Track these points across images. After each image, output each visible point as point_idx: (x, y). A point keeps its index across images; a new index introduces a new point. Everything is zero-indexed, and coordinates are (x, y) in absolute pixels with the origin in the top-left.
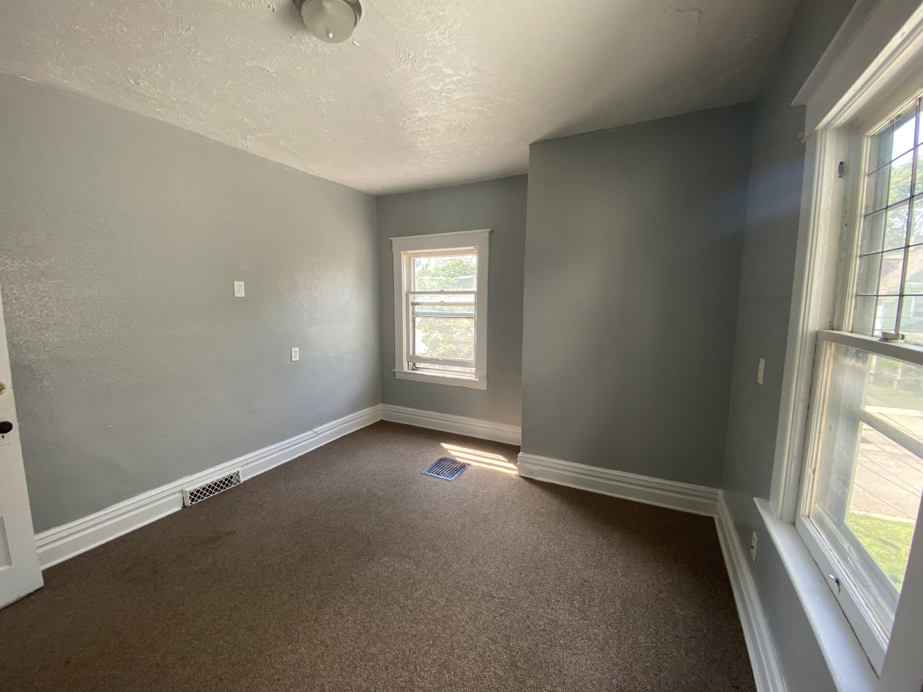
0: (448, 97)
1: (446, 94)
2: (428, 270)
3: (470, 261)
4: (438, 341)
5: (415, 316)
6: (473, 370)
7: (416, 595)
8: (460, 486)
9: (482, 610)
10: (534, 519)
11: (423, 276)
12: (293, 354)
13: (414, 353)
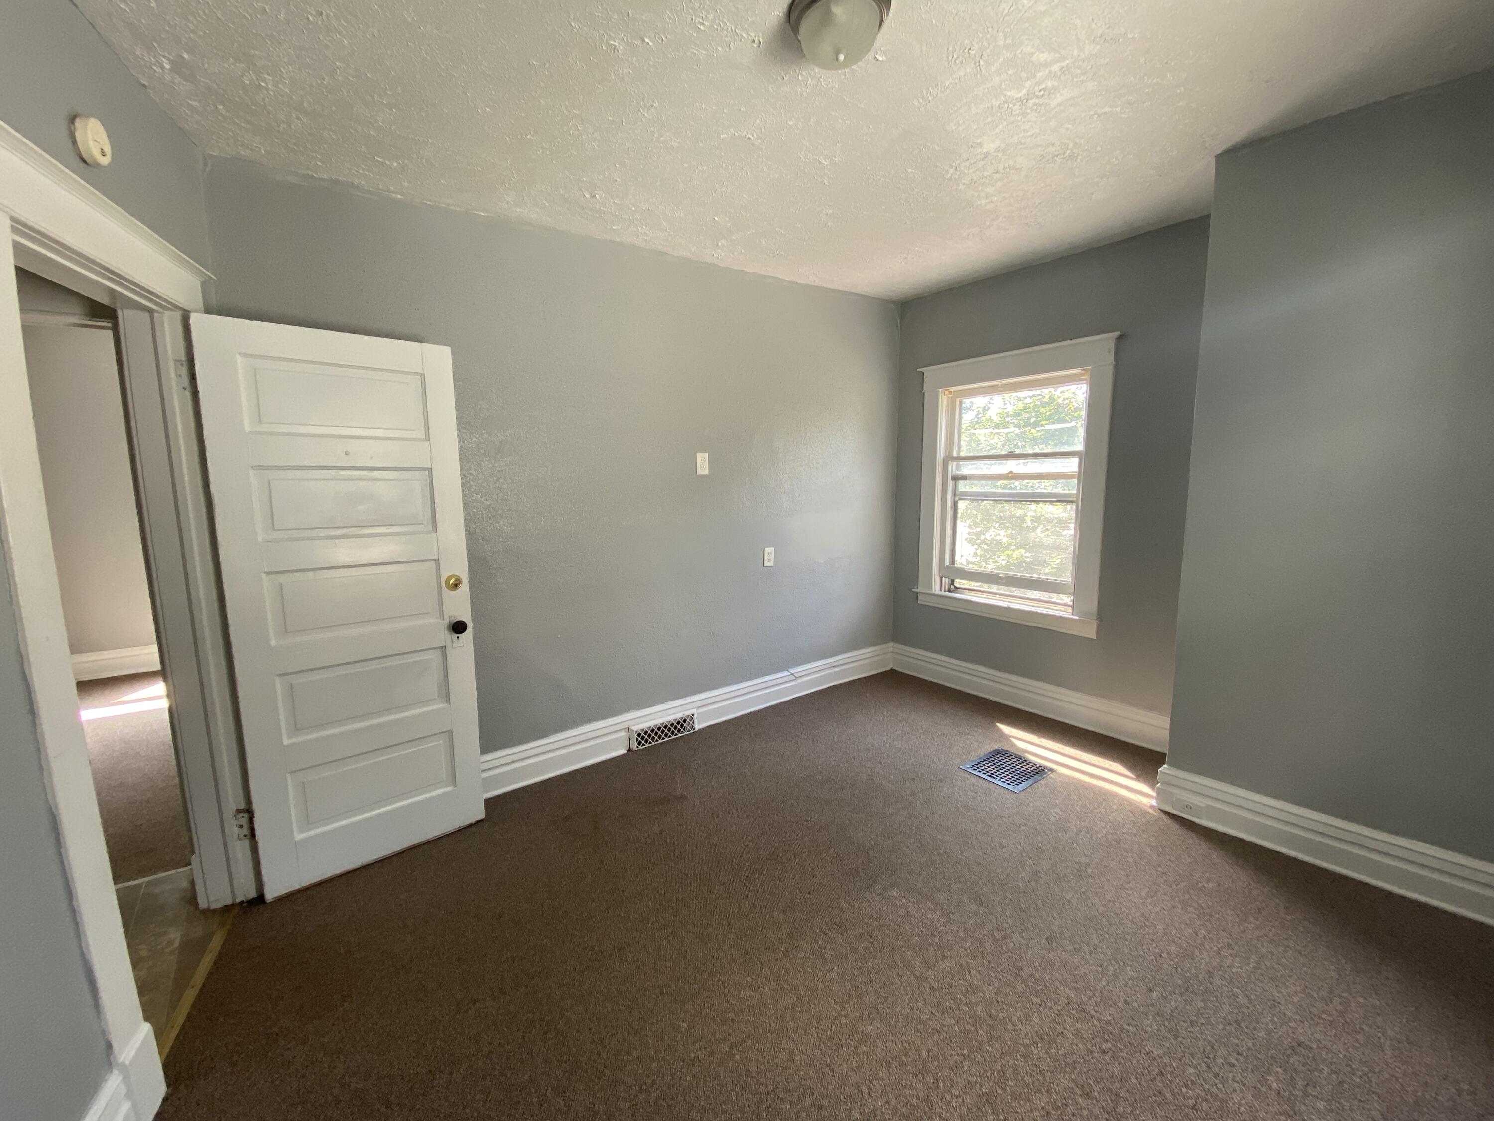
0: (1041, 105)
1: (1037, 101)
2: (987, 416)
3: (1073, 395)
4: (999, 543)
5: (957, 499)
6: (1067, 600)
7: (944, 965)
8: (1031, 805)
9: (1065, 1032)
10: (1187, 896)
11: (975, 429)
12: (766, 557)
13: (953, 562)
